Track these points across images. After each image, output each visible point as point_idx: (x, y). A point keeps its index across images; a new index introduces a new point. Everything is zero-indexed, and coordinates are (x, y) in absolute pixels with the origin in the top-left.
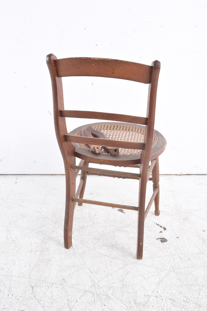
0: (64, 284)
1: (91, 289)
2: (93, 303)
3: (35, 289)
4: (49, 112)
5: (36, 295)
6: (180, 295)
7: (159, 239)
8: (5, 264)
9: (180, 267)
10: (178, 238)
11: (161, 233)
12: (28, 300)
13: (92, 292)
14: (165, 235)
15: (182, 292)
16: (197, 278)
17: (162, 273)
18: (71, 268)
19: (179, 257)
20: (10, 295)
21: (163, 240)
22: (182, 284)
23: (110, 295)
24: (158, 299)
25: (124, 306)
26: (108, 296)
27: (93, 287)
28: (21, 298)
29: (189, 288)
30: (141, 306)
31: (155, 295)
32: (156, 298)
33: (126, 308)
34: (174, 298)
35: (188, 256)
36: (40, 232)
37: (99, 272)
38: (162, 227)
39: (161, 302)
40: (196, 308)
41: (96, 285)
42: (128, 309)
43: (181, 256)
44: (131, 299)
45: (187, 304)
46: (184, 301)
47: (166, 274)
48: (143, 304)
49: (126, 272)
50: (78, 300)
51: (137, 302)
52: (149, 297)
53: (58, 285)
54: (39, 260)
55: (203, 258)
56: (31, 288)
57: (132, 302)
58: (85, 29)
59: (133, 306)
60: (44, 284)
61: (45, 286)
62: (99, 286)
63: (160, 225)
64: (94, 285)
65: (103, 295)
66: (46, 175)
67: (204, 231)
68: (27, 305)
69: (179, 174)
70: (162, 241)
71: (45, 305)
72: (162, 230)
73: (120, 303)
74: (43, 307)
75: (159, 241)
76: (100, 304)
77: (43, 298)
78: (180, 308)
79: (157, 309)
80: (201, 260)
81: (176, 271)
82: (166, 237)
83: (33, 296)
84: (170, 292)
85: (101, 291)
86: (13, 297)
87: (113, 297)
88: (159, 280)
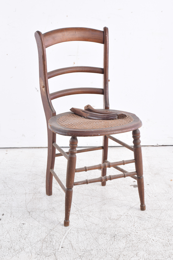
0: (54, 210)
1: (76, 212)
2: (77, 219)
3: (31, 213)
4: (36, 89)
5: (33, 216)
6: (145, 215)
7: (132, 186)
8: (6, 201)
9: (148, 201)
10: (148, 185)
11: (134, 182)
12: (27, 219)
13: (77, 214)
15: (147, 213)
16: (160, 206)
17: (133, 204)
18: (59, 202)
19: (148, 195)
20: (12, 217)
21: (136, 186)
22: (148, 209)
23: (90, 215)
24: (128, 217)
25: (101, 220)
26: (89, 216)
27: (77, 212)
28: (21, 218)
29: (153, 211)
30: (114, 220)
31: (126, 215)
32: (126, 216)
33: (103, 221)
34: (140, 216)
35: (155, 195)
36: (32, 183)
37: (82, 204)
39: (130, 218)
40: (157, 221)
41: (79, 211)
42: (105, 222)
43: (149, 195)
44: (107, 217)
45: (150, 219)
46: (148, 217)
47: (136, 204)
48: (116, 219)
49: (104, 204)
51: (111, 218)
52: (120, 216)
53: (49, 211)
54: (33, 198)
55: (168, 196)
56: (28, 213)
59: (108, 220)
60: (38, 210)
61: (39, 211)
62: (82, 211)
65: (85, 215)
66: (33, 148)
67: (171, 180)
68: (26, 221)
69: (155, 145)
70: (134, 187)
71: (40, 220)
72: (135, 180)
73: (98, 219)
74: (39, 222)
75: (132, 187)
76: (83, 219)
77: (38, 217)
78: (144, 221)
79: (127, 221)
80: (166, 196)
83: (30, 216)
84: (138, 213)
85: (83, 213)
86: (15, 217)
87: (93, 216)
88: (130, 207)
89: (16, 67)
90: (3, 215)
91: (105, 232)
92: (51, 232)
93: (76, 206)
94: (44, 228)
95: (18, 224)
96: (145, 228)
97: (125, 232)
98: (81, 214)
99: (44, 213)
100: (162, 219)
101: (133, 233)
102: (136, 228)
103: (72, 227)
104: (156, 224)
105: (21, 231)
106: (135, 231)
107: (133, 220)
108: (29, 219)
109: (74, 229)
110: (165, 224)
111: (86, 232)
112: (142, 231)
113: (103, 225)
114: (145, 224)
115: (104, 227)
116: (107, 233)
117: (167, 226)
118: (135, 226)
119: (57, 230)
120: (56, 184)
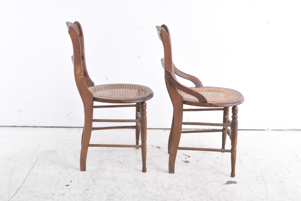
0: (115, 179)
1: (133, 182)
2: (134, 187)
3: (95, 181)
4: (106, 78)
5: (96, 184)
6: (193, 185)
7: (184, 161)
9: (196, 174)
10: (197, 161)
11: (186, 159)
12: (91, 185)
14: (188, 159)
16: (206, 179)
17: (183, 176)
18: (120, 173)
19: (196, 169)
20: (79, 183)
21: (187, 162)
22: (196, 181)
23: (146, 184)
25: (154, 189)
26: (144, 185)
28: (86, 184)
29: (200, 182)
30: (165, 189)
31: (176, 185)
34: (188, 186)
35: (203, 169)
36: (98, 156)
38: (187, 156)
39: (179, 188)
40: (202, 191)
42: (157, 190)
43: (198, 169)
44: (159, 186)
45: (197, 189)
46: (195, 188)
47: (185, 176)
48: (167, 188)
49: (158, 175)
50: (124, 186)
51: (163, 187)
52: (171, 186)
53: (111, 180)
54: (97, 169)
56: (93, 181)
57: (160, 188)
58: (134, 17)
59: (160, 189)
60: (101, 179)
62: (138, 181)
63: (186, 154)
64: (135, 180)
67: (218, 158)
68: (90, 187)
72: (187, 157)
73: (152, 188)
74: (101, 188)
76: (139, 188)
77: (100, 185)
78: (191, 190)
79: (176, 190)
80: (212, 171)
81: (192, 175)
82: (189, 161)
83: (94, 184)
84: (186, 184)
85: (140, 183)
86: (81, 184)
87: (148, 185)
88: (180, 179)
89: (89, 59)
90: (71, 181)
91: (157, 198)
92: (111, 197)
93: (134, 176)
94: (105, 193)
95: (83, 190)
96: (191, 196)
97: (174, 199)
98: (138, 183)
99: (106, 181)
100: (207, 189)
101: (181, 200)
102: (184, 196)
103: (129, 194)
104: (201, 193)
105: (85, 195)
106: (182, 199)
107: (182, 189)
108: (93, 186)
109: (131, 195)
110: (209, 193)
111: (141, 198)
112: (188, 199)
113: (155, 193)
114: (191, 193)
115: (156, 194)
116: (159, 199)
117: (210, 195)
118: (183, 195)
119: (116, 196)
120: (118, 158)
